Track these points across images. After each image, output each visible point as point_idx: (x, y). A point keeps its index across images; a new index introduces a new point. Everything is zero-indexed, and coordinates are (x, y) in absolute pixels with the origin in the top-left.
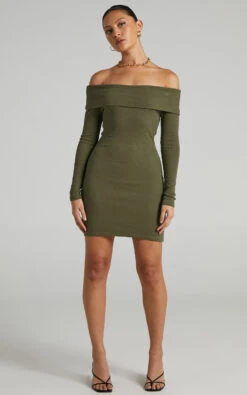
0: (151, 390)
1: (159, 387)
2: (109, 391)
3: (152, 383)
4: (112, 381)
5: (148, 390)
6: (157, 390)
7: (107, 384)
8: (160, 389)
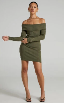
0: (42, 102)
1: (43, 101)
2: (31, 102)
3: (42, 100)
4: (31, 99)
5: (41, 102)
6: (43, 102)
7: (30, 100)
8: (44, 101)
